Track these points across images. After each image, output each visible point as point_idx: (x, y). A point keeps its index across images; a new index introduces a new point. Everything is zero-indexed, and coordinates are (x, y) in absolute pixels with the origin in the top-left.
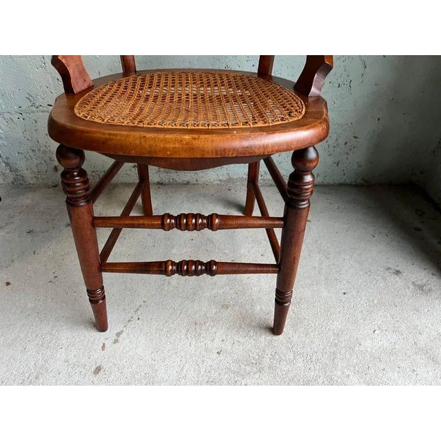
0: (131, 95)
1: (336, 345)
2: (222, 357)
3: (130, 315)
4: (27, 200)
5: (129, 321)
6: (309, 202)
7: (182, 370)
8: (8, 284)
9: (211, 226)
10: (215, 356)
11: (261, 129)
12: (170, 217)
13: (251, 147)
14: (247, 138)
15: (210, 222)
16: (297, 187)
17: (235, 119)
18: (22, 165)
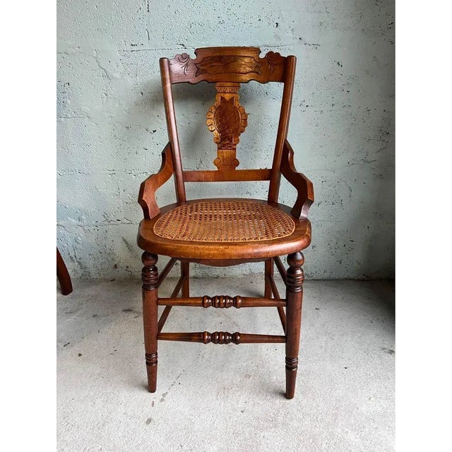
0: (185, 219)
1: (337, 409)
2: (244, 415)
3: (172, 381)
4: (92, 291)
5: (172, 385)
6: (302, 288)
7: (213, 423)
8: (80, 355)
9: (235, 305)
10: (240, 413)
11: (265, 242)
12: (208, 298)
13: (259, 253)
14: (256, 248)
15: (235, 302)
16: (292, 277)
17: (250, 236)
18: (90, 264)
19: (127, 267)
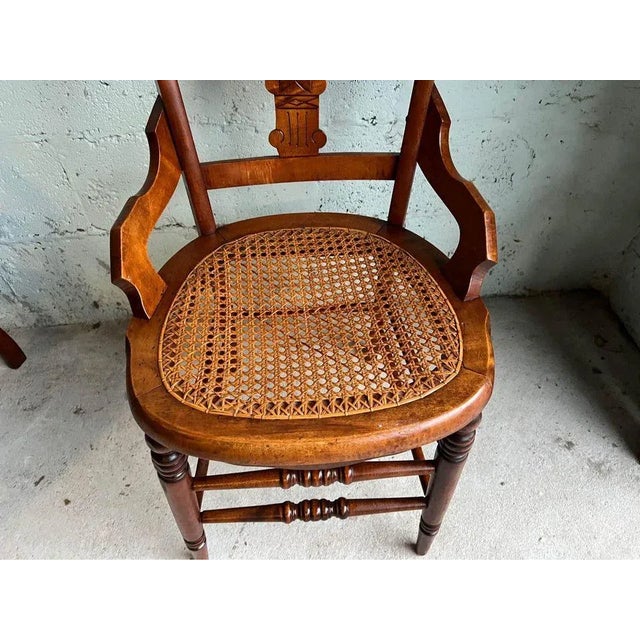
3: (233, 538)
5: (234, 548)
8: (67, 502)
9: (342, 479)
15: (342, 476)
19: (118, 304)
